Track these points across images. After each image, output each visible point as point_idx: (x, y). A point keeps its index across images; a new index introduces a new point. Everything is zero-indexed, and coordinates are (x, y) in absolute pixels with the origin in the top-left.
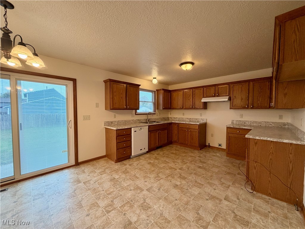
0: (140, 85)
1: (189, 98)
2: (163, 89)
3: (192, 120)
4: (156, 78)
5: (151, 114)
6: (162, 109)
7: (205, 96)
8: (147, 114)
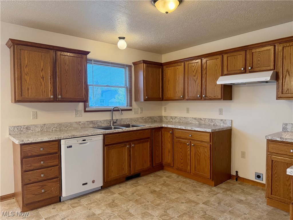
0: (88, 53)
1: (195, 78)
2: (145, 62)
3: (203, 122)
4: (124, 38)
5: (119, 110)
6: (142, 100)
7: (225, 72)
8: (110, 111)
